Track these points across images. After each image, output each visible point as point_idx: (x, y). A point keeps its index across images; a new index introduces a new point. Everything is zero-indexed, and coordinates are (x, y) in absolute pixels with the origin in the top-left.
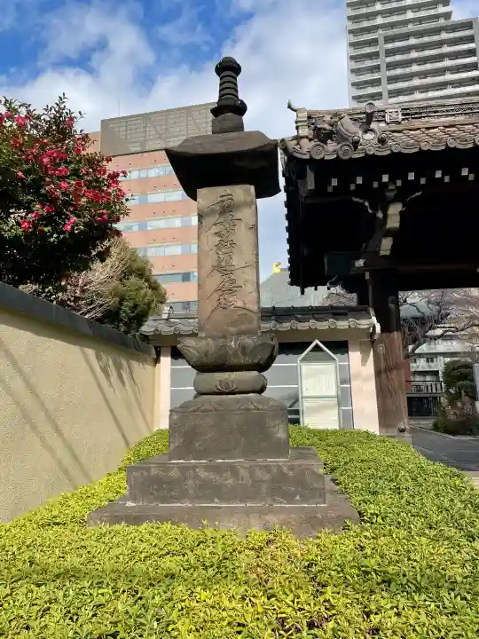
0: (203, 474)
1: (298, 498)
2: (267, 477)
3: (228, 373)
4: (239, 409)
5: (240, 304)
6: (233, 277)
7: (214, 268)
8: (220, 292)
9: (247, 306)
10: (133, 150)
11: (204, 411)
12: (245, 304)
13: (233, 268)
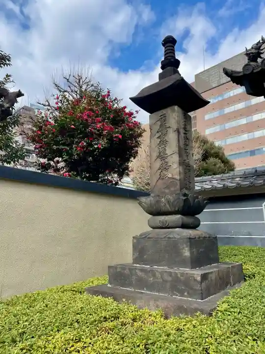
0: (139, 273)
1: (186, 294)
2: (170, 279)
3: (164, 216)
4: (165, 237)
5: (170, 176)
6: (166, 160)
7: (158, 157)
8: (160, 171)
9: (174, 177)
10: (214, 86)
11: (149, 238)
12: (173, 175)
13: (166, 156)
